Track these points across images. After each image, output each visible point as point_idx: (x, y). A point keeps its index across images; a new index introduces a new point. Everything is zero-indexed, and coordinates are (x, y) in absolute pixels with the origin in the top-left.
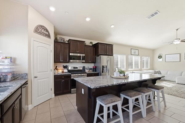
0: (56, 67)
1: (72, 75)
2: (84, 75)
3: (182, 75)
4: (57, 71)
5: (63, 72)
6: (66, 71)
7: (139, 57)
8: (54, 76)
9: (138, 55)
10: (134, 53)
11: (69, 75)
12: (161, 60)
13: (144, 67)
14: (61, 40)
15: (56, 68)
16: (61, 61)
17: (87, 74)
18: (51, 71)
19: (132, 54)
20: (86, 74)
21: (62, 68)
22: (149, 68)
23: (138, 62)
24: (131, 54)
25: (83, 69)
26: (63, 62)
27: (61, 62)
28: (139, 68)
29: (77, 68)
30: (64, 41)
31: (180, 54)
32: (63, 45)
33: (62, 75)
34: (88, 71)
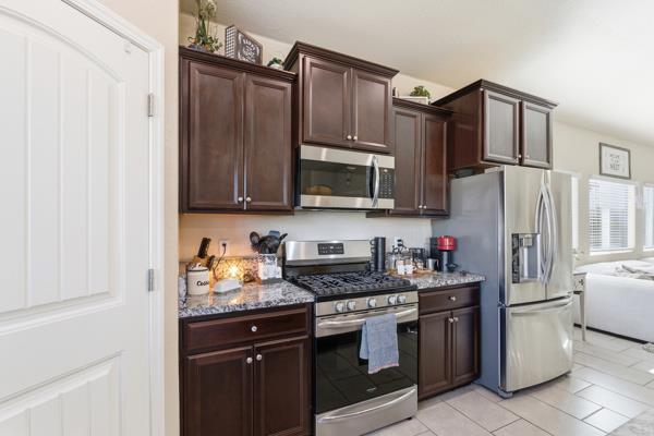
0: (205, 242)
1: (321, 308)
2: (398, 304)
4: (207, 275)
5: (250, 278)
6: (269, 269)
7: (633, 188)
8: (184, 324)
9: (630, 178)
10: (612, 166)
11: (302, 305)
14: (240, 47)
15: (202, 254)
16: (238, 199)
17: (421, 292)
18: (150, 288)
19: (604, 171)
20: (413, 296)
21: (246, 249)
23: (625, 212)
24: (601, 173)
25: (376, 255)
26: (253, 211)
27: (237, 210)
28: (631, 243)
29: (339, 248)
30: (259, 59)
32: (251, 87)
33: (247, 312)
34: (410, 268)
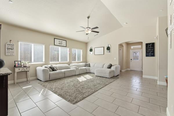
3: (104, 67)
7: (68, 49)
9: (66, 47)
12: (92, 53)
13: (76, 60)
22: (82, 60)
24: (54, 45)
28: (68, 61)
31: (104, 47)
